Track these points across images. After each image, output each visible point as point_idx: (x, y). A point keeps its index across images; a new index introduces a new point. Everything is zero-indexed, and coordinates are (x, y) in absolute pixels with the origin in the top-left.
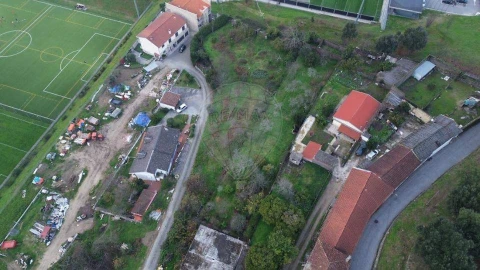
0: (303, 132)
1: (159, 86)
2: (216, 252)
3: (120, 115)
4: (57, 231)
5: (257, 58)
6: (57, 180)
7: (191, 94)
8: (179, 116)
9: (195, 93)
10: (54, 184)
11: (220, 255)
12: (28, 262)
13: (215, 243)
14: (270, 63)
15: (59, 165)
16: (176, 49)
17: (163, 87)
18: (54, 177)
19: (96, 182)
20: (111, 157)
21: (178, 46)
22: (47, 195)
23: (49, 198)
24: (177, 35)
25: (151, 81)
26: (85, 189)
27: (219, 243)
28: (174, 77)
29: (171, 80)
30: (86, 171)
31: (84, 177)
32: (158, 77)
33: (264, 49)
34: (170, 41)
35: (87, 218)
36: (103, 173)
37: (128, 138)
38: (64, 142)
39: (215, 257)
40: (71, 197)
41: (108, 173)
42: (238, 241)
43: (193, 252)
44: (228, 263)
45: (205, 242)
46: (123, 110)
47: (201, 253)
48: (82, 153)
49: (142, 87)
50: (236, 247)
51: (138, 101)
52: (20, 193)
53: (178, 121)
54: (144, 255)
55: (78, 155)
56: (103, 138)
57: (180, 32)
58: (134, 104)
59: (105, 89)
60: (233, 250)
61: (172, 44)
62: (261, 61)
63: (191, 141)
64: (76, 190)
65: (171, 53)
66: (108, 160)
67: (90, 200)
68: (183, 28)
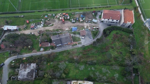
0: (84, 82)
1: (89, 27)
2: (29, 71)
3: (74, 23)
4: (34, 29)
5: (117, 51)
6: (48, 21)
7: (90, 37)
8: (79, 38)
9: (91, 39)
10: (47, 21)
11: (29, 73)
12: (25, 28)
13: (32, 70)
14: (117, 57)
15: (52, 18)
16: (109, 23)
17: (89, 28)
18: (48, 20)
19: (50, 29)
20: (59, 28)
21: (110, 23)
22: (43, 21)
23: (42, 22)
24: (113, 20)
25: (90, 24)
26: (47, 28)
27: (32, 71)
28: (95, 29)
29: (94, 29)
30: (52, 25)
31: (51, 26)
32: (93, 24)
33: (123, 52)
34: (108, 20)
35: (39, 33)
36: (53, 30)
37: (67, 29)
38: (59, 15)
39: (28, 72)
40: (44, 26)
41: (54, 31)
42: (34, 76)
43: (28, 65)
44: (27, 76)
45: (31, 67)
46: (75, 22)
47: (28, 67)
48: (58, 21)
49: (87, 22)
50: (32, 76)
51: (81, 24)
52: (42, 15)
53: (77, 39)
54: (29, 52)
55: (57, 20)
56: (64, 23)
57: (115, 21)
58: (80, 24)
59: (81, 14)
60: (31, 76)
61: (109, 21)
62: (116, 53)
63: (71, 46)
64: (46, 26)
65: (105, 23)
66: (58, 28)
67: (44, 31)
68: (117, 21)
